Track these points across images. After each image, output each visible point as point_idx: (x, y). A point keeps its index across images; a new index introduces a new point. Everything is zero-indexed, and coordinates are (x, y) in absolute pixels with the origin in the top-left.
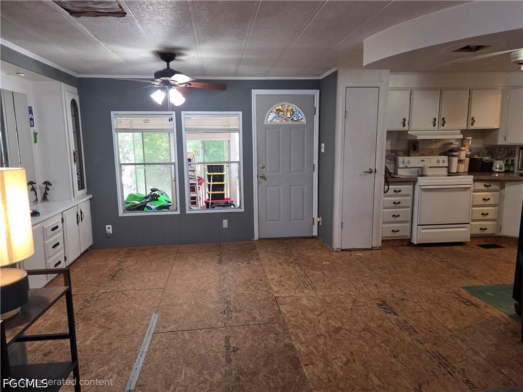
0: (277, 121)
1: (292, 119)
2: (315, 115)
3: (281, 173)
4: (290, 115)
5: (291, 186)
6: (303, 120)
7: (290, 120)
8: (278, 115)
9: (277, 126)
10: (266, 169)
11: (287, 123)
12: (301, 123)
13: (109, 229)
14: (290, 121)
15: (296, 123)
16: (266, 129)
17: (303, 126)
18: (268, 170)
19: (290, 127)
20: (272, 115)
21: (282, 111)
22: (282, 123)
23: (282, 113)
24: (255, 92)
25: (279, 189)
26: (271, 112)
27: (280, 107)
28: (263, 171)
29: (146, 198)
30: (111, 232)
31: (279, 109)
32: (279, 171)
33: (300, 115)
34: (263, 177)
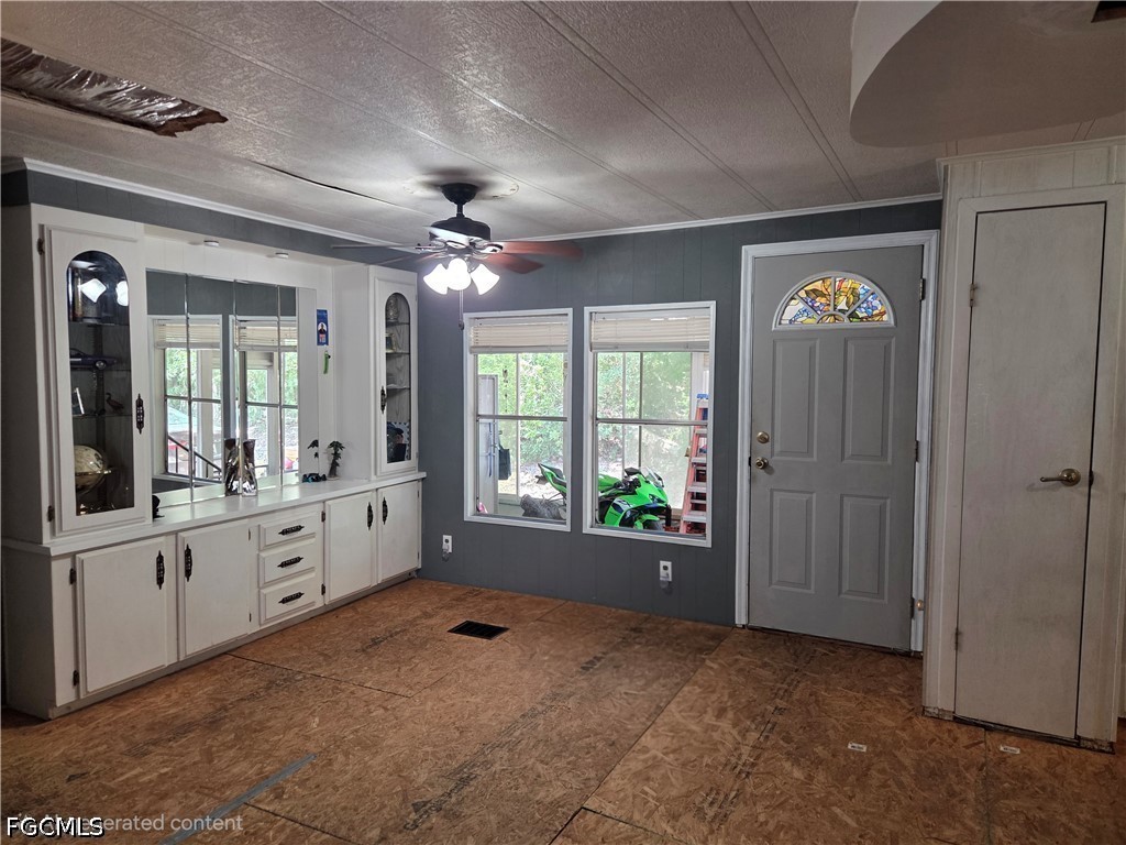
0: (810, 321)
1: (853, 315)
2: (924, 302)
3: (815, 459)
4: (847, 303)
5: (842, 497)
6: (885, 318)
7: (845, 316)
8: (812, 307)
9: (808, 335)
10: (772, 446)
11: (838, 325)
12: (878, 325)
13: (447, 542)
14: (846, 320)
15: (865, 324)
16: (774, 342)
17: (884, 333)
18: (777, 448)
19: (846, 338)
20: (796, 307)
21: (824, 295)
22: (820, 326)
23: (823, 300)
24: (749, 252)
25: (809, 502)
26: (792, 298)
27: (818, 285)
28: (764, 451)
29: (617, 486)
30: (450, 551)
31: (814, 291)
32: (809, 452)
33: (876, 303)
34: (765, 466)
